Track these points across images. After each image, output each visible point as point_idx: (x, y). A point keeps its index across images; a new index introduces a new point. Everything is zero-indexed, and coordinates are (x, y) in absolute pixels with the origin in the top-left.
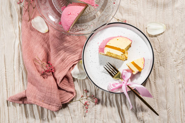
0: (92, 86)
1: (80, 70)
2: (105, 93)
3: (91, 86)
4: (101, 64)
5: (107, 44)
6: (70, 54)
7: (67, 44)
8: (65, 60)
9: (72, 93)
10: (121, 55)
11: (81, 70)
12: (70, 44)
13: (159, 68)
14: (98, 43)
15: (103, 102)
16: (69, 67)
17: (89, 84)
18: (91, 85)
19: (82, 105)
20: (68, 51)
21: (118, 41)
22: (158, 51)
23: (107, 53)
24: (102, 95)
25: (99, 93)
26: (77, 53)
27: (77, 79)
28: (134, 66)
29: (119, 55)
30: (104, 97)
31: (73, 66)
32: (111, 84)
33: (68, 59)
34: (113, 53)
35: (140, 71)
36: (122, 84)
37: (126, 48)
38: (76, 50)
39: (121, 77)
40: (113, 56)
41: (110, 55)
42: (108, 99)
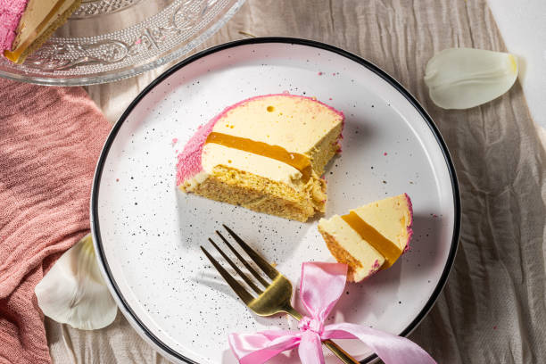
1: (80, 283)
4: (187, 241)
5: (215, 130)
6: (35, 199)
10: (287, 181)
11: (87, 279)
12: (33, 146)
13: (488, 267)
14: (175, 141)
16: (21, 268)
17: (131, 357)
18: (137, 358)
20: (23, 187)
21: (272, 114)
22: (477, 189)
23: (221, 170)
26: (71, 197)
27: (65, 325)
29: (277, 179)
31: (48, 262)
32: (242, 337)
33: (24, 227)
34: (246, 170)
35: (392, 263)
36: (298, 335)
37: (313, 150)
38: (62, 180)
39: (292, 303)
40: (246, 184)
41: (232, 182)
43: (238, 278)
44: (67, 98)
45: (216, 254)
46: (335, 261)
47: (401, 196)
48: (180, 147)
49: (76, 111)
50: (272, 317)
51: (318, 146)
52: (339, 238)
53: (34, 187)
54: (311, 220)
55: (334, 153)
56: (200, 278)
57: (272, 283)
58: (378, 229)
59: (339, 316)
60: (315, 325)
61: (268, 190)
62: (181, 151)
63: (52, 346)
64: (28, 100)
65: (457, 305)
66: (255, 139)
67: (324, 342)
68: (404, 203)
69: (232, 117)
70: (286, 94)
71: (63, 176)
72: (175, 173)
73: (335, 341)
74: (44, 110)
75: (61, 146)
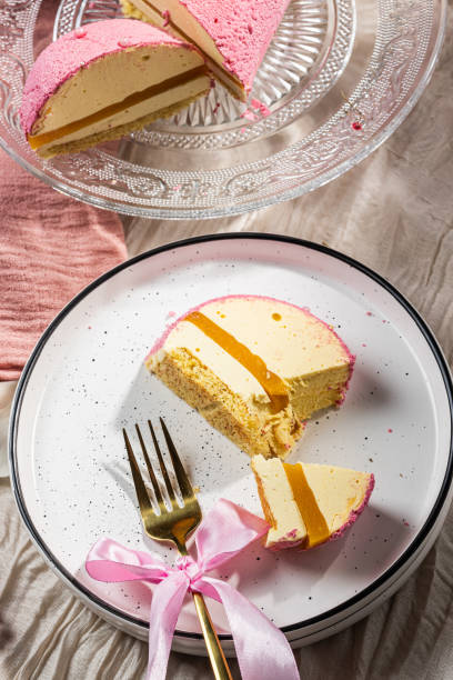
0: (16, 540)
3: (12, 535)
4: (121, 423)
5: (202, 311)
7: (13, 249)
10: (246, 397)
12: (27, 257)
21: (275, 322)
24: (41, 616)
25: (31, 593)
29: (235, 391)
34: (210, 367)
36: (168, 571)
37: (297, 380)
38: (40, 305)
40: (201, 381)
41: (188, 371)
42: (56, 656)
43: (148, 484)
44: (98, 229)
46: (263, 516)
49: (98, 245)
50: (159, 542)
51: (307, 378)
53: (8, 300)
55: (331, 403)
56: (112, 467)
57: (181, 503)
59: (234, 579)
60: (194, 570)
61: (220, 398)
64: (53, 211)
66: (240, 339)
67: (194, 593)
68: (365, 484)
69: (229, 306)
70: (305, 311)
71: (43, 301)
74: (65, 228)
75: (59, 271)
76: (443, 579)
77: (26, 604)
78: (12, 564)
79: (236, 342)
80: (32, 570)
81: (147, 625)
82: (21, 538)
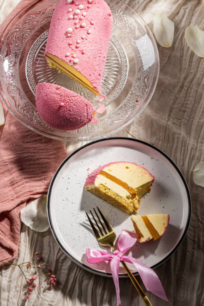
1: (38, 213)
2: (74, 272)
3: (52, 250)
4: (82, 209)
5: (104, 170)
6: (30, 176)
8: (16, 185)
9: (11, 251)
10: (125, 197)
11: (41, 212)
12: (35, 156)
13: (195, 251)
14: (89, 169)
15: (67, 288)
16: (18, 201)
17: (50, 246)
18: (52, 247)
19: (24, 282)
20: (28, 170)
21: (127, 170)
22: (200, 220)
23: (101, 186)
24: (69, 274)
25: (64, 267)
26: (45, 179)
27: (28, 227)
28: (145, 227)
29: (121, 195)
30: (70, 278)
31: (29, 201)
32: (91, 251)
33: (24, 185)
34: (111, 189)
35: (155, 239)
36: (112, 256)
37: (138, 188)
39: (114, 243)
40: (109, 194)
41: (104, 191)
42: (77, 286)
43: (97, 228)
45: (91, 216)
46: (135, 232)
47: (167, 215)
48: (90, 172)
50: (105, 246)
51: (141, 187)
52: (138, 224)
53: (31, 172)
54: (130, 214)
56: (83, 224)
57: (109, 234)
58: (154, 225)
59: (131, 254)
61: (117, 198)
62: (90, 174)
63: (22, 233)
65: (178, 262)
68: (167, 218)
69: (111, 167)
70: (135, 164)
72: (85, 181)
73: (126, 263)
74: (43, 143)
75: (46, 158)
76: (190, 239)
77: (63, 271)
78: (55, 259)
79: (117, 179)
80: (62, 260)
81: (111, 275)
82: (55, 250)
